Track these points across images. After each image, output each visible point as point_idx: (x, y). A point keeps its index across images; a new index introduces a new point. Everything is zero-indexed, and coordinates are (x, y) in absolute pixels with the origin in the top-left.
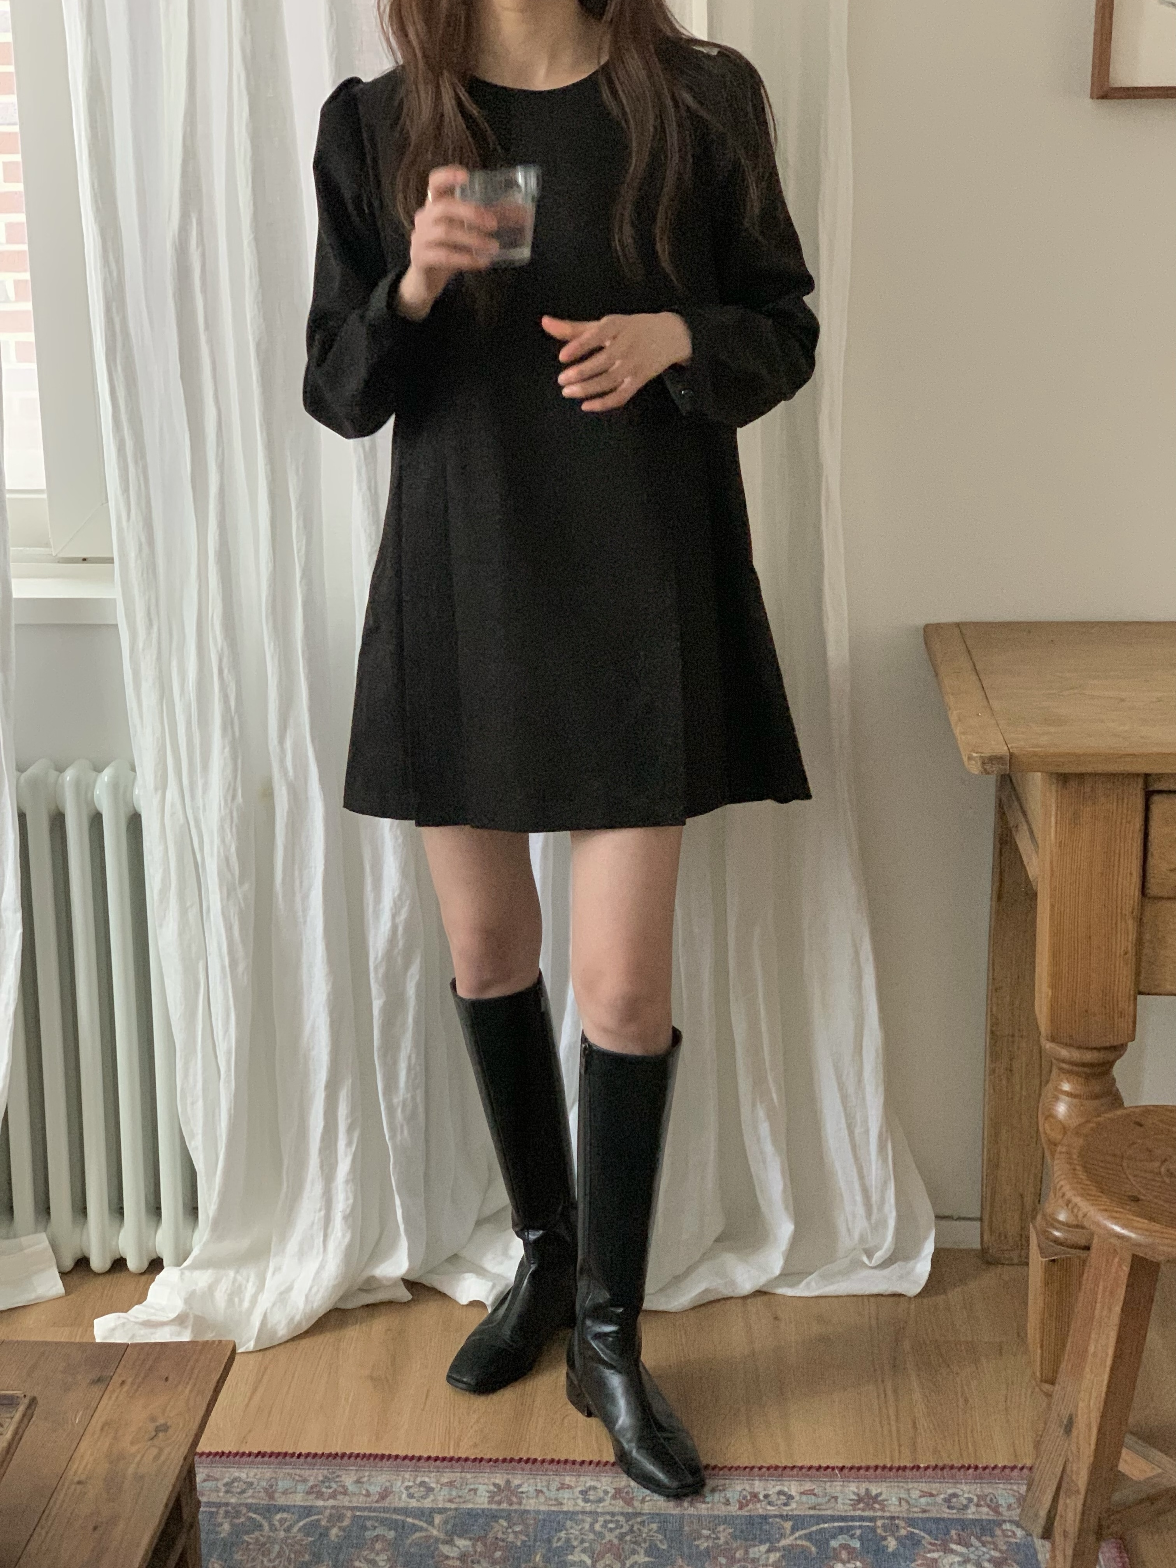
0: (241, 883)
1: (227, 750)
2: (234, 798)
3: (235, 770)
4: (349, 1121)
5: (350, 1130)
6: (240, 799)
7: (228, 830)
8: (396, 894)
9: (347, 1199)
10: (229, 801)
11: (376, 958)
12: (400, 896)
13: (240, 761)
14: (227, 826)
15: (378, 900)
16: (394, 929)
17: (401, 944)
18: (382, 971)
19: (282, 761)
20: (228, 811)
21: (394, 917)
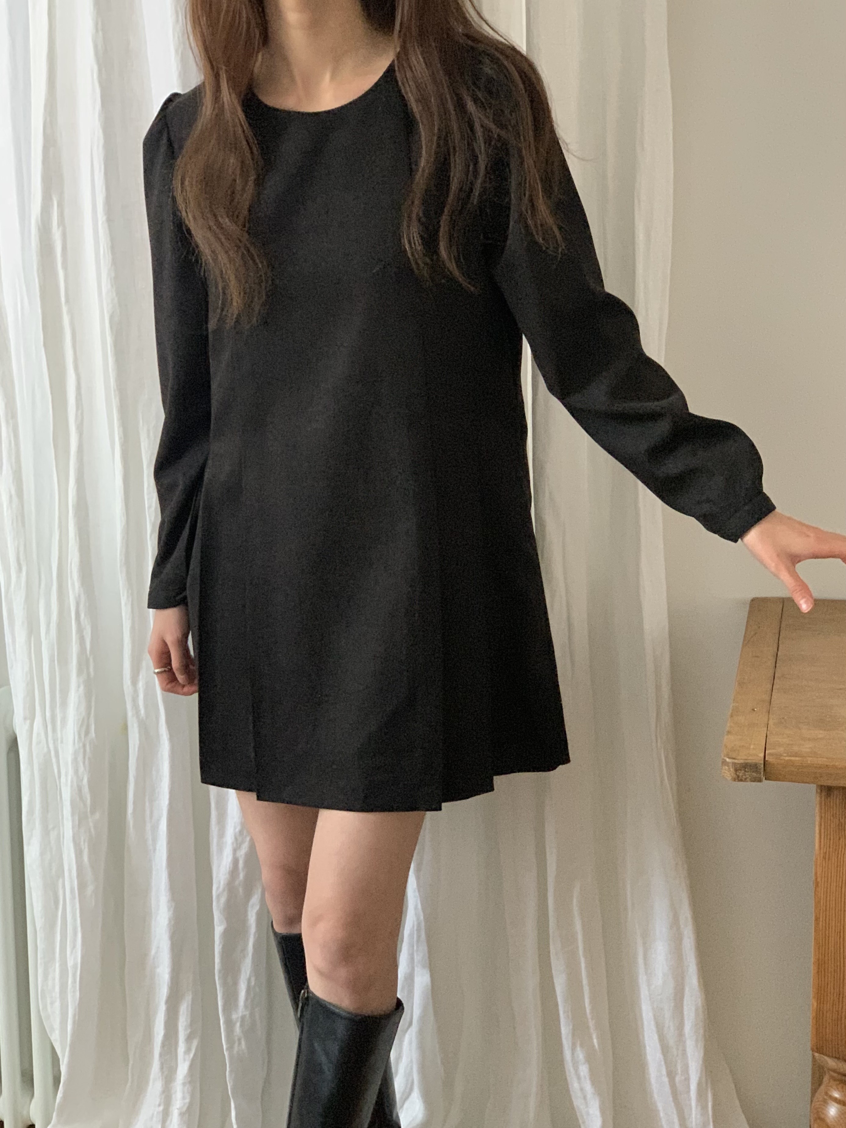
0: (93, 812)
1: (82, 688)
2: (87, 733)
3: (89, 708)
4: (189, 1031)
5: (189, 1039)
6: (93, 734)
7: (81, 764)
8: (237, 830)
9: (184, 1098)
10: (83, 736)
11: (218, 888)
12: (241, 832)
13: (93, 699)
14: (80, 759)
15: (222, 835)
16: (235, 862)
17: (241, 876)
18: (223, 900)
19: (135, 700)
20: (81, 745)
21: (235, 851)
